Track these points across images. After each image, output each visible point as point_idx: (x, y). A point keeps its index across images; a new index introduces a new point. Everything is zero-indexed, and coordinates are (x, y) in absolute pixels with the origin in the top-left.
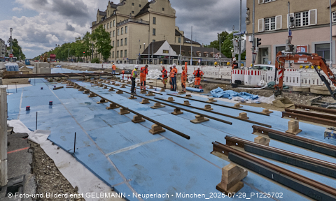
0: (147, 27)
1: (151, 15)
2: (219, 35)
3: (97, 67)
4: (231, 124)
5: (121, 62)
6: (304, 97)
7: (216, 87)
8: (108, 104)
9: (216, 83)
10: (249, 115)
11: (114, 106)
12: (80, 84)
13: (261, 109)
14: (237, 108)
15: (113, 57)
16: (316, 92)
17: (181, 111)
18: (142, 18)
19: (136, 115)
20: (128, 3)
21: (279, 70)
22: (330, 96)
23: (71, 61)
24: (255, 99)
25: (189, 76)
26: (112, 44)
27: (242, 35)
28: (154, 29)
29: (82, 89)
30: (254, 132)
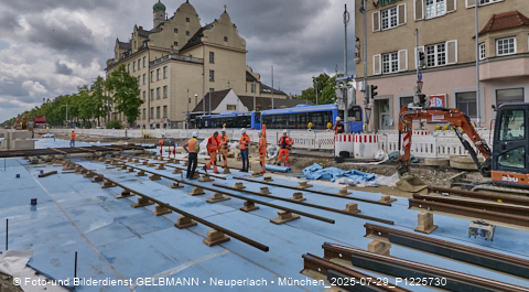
0: (200, 68)
1: (206, 48)
2: (315, 80)
3: (117, 136)
4: (333, 222)
5: (158, 126)
6: (441, 174)
7: (311, 164)
8: (135, 199)
9: (311, 156)
10: (361, 206)
11: (145, 201)
12: (87, 165)
13: (378, 196)
14: (344, 195)
15: (144, 118)
16: (458, 166)
17: (256, 205)
18: (191, 53)
19: (181, 216)
20: (167, 29)
21: (405, 135)
22: (477, 171)
23: (71, 126)
25: (269, 147)
26: (141, 97)
27: (348, 80)
28: (212, 72)
29: (90, 174)
30: (368, 233)
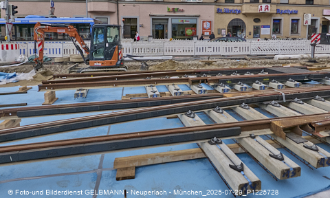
6: (65, 66)
13: (17, 88)
21: (39, 43)
24: (11, 77)
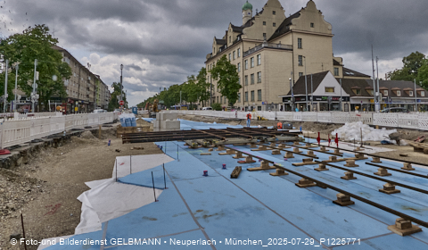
0: (290, 54)
1: (294, 35)
15: (240, 101)
18: (281, 40)
20: (258, 23)
28: (300, 57)
